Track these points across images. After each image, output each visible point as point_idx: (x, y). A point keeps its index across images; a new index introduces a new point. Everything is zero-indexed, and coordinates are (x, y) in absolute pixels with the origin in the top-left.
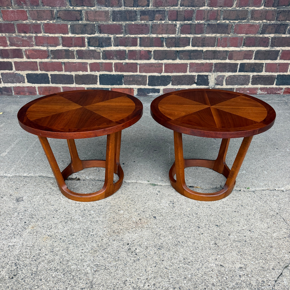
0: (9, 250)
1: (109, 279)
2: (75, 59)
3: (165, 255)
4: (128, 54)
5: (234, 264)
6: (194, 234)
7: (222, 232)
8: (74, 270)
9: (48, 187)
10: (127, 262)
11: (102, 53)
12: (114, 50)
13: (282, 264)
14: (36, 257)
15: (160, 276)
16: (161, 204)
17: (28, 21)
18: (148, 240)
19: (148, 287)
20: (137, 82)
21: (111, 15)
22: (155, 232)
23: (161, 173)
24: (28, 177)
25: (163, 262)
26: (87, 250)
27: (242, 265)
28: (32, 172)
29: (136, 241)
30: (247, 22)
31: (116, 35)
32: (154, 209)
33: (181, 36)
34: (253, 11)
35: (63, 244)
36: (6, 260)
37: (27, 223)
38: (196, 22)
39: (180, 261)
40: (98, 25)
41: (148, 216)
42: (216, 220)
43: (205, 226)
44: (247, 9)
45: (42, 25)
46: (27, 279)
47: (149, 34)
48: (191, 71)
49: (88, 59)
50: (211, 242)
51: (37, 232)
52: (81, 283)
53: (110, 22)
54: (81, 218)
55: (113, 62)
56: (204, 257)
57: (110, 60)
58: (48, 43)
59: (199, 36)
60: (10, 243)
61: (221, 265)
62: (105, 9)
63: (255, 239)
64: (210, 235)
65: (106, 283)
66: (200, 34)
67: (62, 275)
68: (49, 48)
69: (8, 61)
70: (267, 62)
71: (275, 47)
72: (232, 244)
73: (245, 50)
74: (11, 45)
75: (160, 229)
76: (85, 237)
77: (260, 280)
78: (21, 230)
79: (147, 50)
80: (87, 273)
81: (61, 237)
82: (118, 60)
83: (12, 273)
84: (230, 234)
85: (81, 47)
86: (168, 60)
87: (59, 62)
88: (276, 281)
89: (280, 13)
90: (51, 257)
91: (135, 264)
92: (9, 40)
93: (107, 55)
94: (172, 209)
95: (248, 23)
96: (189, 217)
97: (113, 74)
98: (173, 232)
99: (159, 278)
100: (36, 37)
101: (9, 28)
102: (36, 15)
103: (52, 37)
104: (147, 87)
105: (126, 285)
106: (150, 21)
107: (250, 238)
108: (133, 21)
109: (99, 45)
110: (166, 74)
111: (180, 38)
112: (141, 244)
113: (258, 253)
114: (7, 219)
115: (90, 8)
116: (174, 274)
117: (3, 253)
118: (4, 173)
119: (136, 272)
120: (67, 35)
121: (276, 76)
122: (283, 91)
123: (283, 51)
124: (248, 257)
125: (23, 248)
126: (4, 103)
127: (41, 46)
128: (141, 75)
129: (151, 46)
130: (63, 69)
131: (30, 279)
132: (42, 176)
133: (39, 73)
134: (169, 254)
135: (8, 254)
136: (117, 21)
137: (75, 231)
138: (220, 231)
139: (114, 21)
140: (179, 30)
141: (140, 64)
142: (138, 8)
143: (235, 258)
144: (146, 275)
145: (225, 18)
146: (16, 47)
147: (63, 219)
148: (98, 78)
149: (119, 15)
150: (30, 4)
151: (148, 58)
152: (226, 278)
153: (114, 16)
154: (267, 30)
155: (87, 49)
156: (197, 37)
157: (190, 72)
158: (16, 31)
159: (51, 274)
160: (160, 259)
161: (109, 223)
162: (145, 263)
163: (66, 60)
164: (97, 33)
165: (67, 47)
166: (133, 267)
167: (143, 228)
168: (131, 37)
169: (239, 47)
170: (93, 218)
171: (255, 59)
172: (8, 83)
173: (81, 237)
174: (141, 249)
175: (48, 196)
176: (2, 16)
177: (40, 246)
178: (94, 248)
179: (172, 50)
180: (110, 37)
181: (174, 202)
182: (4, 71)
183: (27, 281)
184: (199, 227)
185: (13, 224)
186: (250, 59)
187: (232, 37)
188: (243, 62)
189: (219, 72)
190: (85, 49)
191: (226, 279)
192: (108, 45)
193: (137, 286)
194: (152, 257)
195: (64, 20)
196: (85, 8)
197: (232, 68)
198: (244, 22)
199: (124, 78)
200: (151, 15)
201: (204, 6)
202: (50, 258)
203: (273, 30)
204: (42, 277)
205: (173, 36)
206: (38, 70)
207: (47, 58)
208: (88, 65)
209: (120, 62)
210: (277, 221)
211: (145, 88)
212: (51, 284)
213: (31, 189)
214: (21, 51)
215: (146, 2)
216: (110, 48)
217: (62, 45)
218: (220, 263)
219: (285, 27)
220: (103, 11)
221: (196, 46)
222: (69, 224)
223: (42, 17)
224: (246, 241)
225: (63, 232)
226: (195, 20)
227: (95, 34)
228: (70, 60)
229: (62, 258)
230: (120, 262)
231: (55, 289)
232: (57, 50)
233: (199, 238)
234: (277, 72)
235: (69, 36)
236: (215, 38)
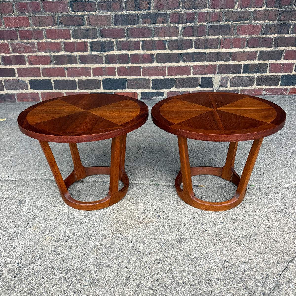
0: (12, 250)
1: (112, 276)
2: (78, 64)
3: (169, 252)
4: (131, 58)
5: (239, 259)
6: (198, 231)
7: (226, 228)
8: (76, 268)
9: (51, 190)
10: (130, 260)
11: (105, 58)
12: (117, 54)
13: (287, 258)
14: (39, 256)
15: (164, 272)
16: (165, 203)
17: (30, 28)
18: (152, 237)
19: (151, 283)
20: (140, 86)
21: (113, 19)
22: (158, 230)
23: (166, 173)
24: (31, 180)
25: (167, 258)
26: (90, 249)
27: (246, 260)
28: (35, 175)
29: (139, 239)
30: (250, 23)
31: (118, 39)
32: (158, 208)
33: (183, 38)
34: (255, 12)
35: (66, 244)
36: (9, 260)
37: (30, 224)
38: (198, 24)
39: (184, 258)
40: (100, 29)
41: (151, 215)
42: (221, 218)
43: (209, 223)
44: (249, 9)
45: (44, 31)
46: (29, 277)
47: (151, 38)
48: (194, 74)
49: (91, 64)
50: (215, 238)
51: (39, 233)
52: (83, 281)
53: (112, 27)
54: (84, 218)
55: (116, 66)
56: (208, 253)
57: (113, 64)
58: (50, 49)
59: (202, 38)
60: (13, 244)
61: (225, 260)
62: (107, 13)
63: (260, 234)
64: (214, 231)
65: (109, 280)
66: (203, 36)
67: (65, 273)
68: (51, 54)
69: (10, 68)
70: (271, 63)
71: (279, 48)
72: (237, 240)
73: (248, 51)
74: (14, 52)
75: (163, 227)
76: (89, 236)
77: (265, 274)
78: (24, 231)
79: (150, 53)
80: (90, 271)
81: (64, 236)
82: (121, 64)
83: (14, 272)
84: (234, 230)
85: (83, 52)
86: (171, 63)
87: (62, 67)
88: (281, 275)
89: (283, 13)
91: (139, 261)
92: (12, 46)
93: (110, 60)
94: (176, 208)
95: (251, 24)
96: (193, 215)
97: (116, 78)
98: (177, 230)
99: (162, 274)
101: (11, 35)
102: (38, 21)
103: (54, 43)
104: (151, 90)
105: (129, 282)
106: (152, 24)
107: (255, 234)
108: (135, 25)
109: (102, 49)
110: (169, 77)
111: (182, 41)
112: (145, 242)
113: (263, 248)
114: (10, 221)
115: (91, 13)
116: (177, 270)
117: (5, 253)
118: (7, 177)
119: (140, 269)
120: (69, 41)
121: (281, 76)
122: (288, 91)
123: (286, 50)
124: (252, 252)
125: (25, 248)
126: (7, 110)
127: (44, 52)
128: (144, 78)
129: (153, 50)
130: (66, 74)
131: (33, 277)
132: (45, 179)
133: (42, 79)
134: (173, 251)
135: (11, 254)
136: (119, 25)
137: (78, 231)
138: (225, 227)
139: (116, 25)
140: (182, 33)
141: (143, 68)
142: (140, 12)
143: (239, 253)
144: (149, 271)
145: (227, 19)
146: (19, 53)
147: (66, 220)
148: (102, 83)
149: (120, 19)
150: (32, 10)
151: (151, 61)
152: (230, 272)
153: (116, 20)
154: (270, 30)
155: (90, 53)
156: (200, 39)
157: (194, 75)
158: (19, 38)
159: (54, 272)
160: (164, 256)
161: (113, 222)
162: (148, 260)
163: (68, 66)
164: (100, 37)
165: (69, 53)
166: (137, 264)
167: (147, 227)
168: (133, 41)
169: (242, 48)
170: (96, 218)
171: (258, 60)
172: (11, 90)
173: (84, 236)
174: (145, 246)
175: (51, 198)
176: (4, 23)
177: (43, 246)
178: (97, 247)
179: (175, 53)
180: (112, 41)
181: (178, 201)
182: (7, 78)
183: (30, 279)
184: (203, 225)
185: (15, 226)
186: (253, 60)
187: (235, 38)
188: (247, 63)
189: (222, 74)
190: (87, 54)
191: (231, 274)
192: (111, 49)
193: (140, 282)
194: (156, 254)
195: (66, 25)
196: (87, 13)
197: (236, 69)
198: (246, 23)
199: (127, 82)
200: (153, 18)
201: (206, 8)
202: (53, 257)
203: (276, 30)
204: (45, 276)
205: (176, 38)
206: (41, 76)
207: (50, 63)
208: (91, 69)
209: (123, 66)
210: (282, 217)
211: (148, 92)
212: (54, 282)
213: (34, 192)
214: (23, 57)
215: (148, 5)
216: (113, 52)
217: (65, 51)
218: (225, 259)
219: (287, 27)
220: (105, 16)
221: (199, 49)
222: (72, 224)
223: (44, 23)
224: (250, 237)
225: (65, 232)
226: (197, 22)
227: (97, 38)
228: (73, 65)
229: (65, 257)
230: (123, 260)
231: (58, 287)
232: (59, 55)
233: (203, 234)
234: (281, 72)
235: (71, 42)
236: (218, 39)
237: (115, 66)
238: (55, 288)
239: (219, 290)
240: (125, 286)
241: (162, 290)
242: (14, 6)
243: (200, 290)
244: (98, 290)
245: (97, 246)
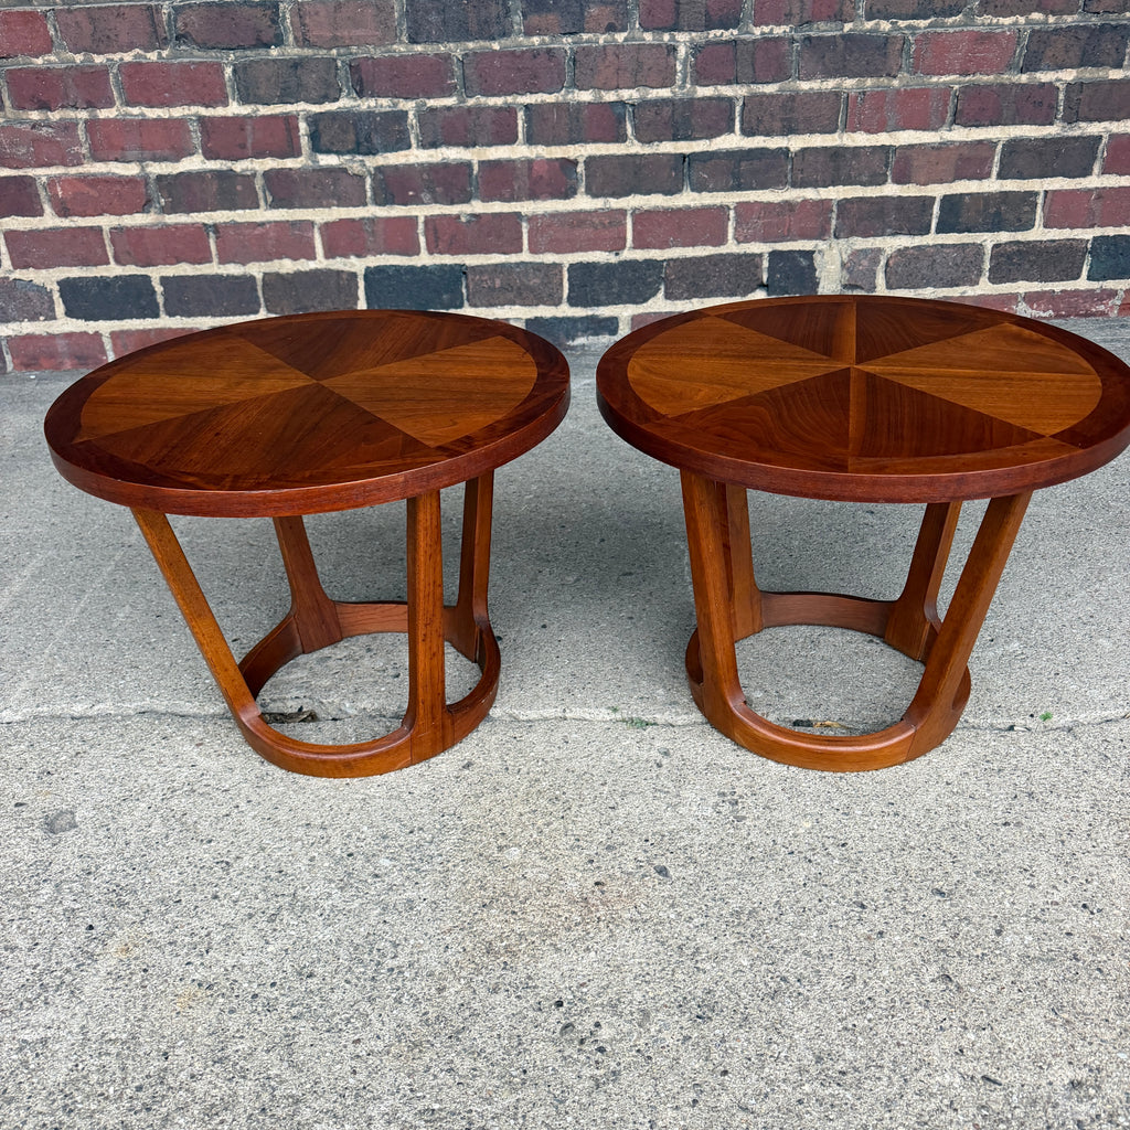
0: (25, 1063)
2: (262, 209)
3: (732, 1044)
4: (479, 180)
5: (1045, 1067)
6: (845, 940)
7: (966, 919)
9: (180, 762)
10: (562, 1092)
11: (373, 180)
12: (422, 165)
14: (151, 1091)
16: (682, 810)
17: (53, 58)
18: (647, 978)
20: (521, 294)
21: (400, 16)
22: (671, 942)
23: (666, 668)
24: (93, 719)
25: (726, 1078)
26: (379, 1042)
27: (1078, 1071)
28: (108, 695)
29: (593, 988)
30: (966, 25)
31: (427, 101)
32: (654, 834)
33: (695, 92)
35: (267, 1022)
37: (100, 927)
38: (757, 31)
39: (801, 1071)
40: (351, 61)
41: (630, 867)
42: (932, 870)
43: (887, 898)
45: (115, 71)
47: (563, 92)
48: (742, 238)
49: (313, 207)
50: (924, 970)
51: (145, 971)
53: (401, 49)
54: (337, 894)
55: (421, 212)
56: (905, 1043)
57: (405, 205)
58: (142, 148)
59: (771, 89)
60: (27, 1031)
61: (986, 1078)
63: (1115, 943)
64: (916, 936)
66: (774, 81)
68: (149, 170)
70: (1051, 188)
71: (1083, 124)
72: (1019, 974)
73: (961, 142)
75: (691, 926)
76: (365, 980)
78: (75, 964)
79: (559, 156)
81: (255, 985)
82: (438, 206)
84: (1001, 926)
85: (283, 156)
86: (645, 195)
87: (193, 224)
90: (216, 1087)
91: (602, 1097)
93: (394, 186)
94: (732, 831)
95: (971, 28)
96: (810, 861)
97: (419, 265)
98: (752, 936)
100: (91, 125)
102: (87, 28)
103: (158, 120)
104: (565, 311)
106: (564, 34)
107: (1091, 941)
108: (494, 39)
109: (358, 144)
110: (640, 255)
111: (691, 102)
112: (618, 1000)
114: (9, 917)
120: (219, 111)
121: (1088, 241)
122: (1119, 303)
123: (1112, 136)
124: (1097, 1030)
125: (86, 1049)
127: (116, 160)
128: (538, 261)
129: (572, 142)
130: (210, 252)
132: (151, 712)
133: (114, 275)
134: (748, 1040)
135: (22, 1086)
136: (428, 40)
137: (315, 956)
138: (957, 915)
139: (417, 43)
140: (689, 69)
141: (532, 219)
143: (1043, 1039)
145: (874, 10)
146: (11, 167)
147: (256, 904)
148: (361, 284)
149: (433, 18)
151: (563, 190)
153: (416, 21)
154: (1049, 53)
155: (310, 163)
156: (764, 95)
157: (739, 243)
158: (7, 103)
160: (711, 1067)
161: (465, 909)
162: (645, 1092)
163: (221, 216)
164: (349, 94)
165: (224, 162)
166: (596, 1111)
167: (617, 926)
168: (489, 107)
169: (935, 129)
170: (391, 889)
171: (1001, 176)
173: (348, 982)
174: (621, 1021)
175: (183, 800)
177: (164, 1037)
178: (407, 1032)
179: (663, 154)
180: (402, 111)
181: (735, 797)
184: (863, 906)
185: (34, 939)
186: (980, 178)
187: (905, 90)
188: (955, 193)
189: (856, 238)
190: (299, 166)
192: (397, 143)
194: (676, 1060)
195: (205, 46)
197: (911, 216)
198: (952, 26)
199: (467, 278)
200: (570, 10)
202: (214, 1092)
203: (1071, 54)
205: (665, 93)
206: (108, 263)
207: (144, 208)
208: (316, 230)
209: (447, 212)
211: (555, 318)
213: (107, 772)
214: (31, 185)
216: (406, 156)
217: (204, 154)
218: (982, 1069)
219: (1119, 38)
220: (369, 3)
221: (761, 135)
222: (288, 925)
223: (113, 37)
224: (1076, 957)
225: (261, 963)
226: (751, 25)
227: (336, 100)
228: (239, 215)
229: (270, 1090)
230: (530, 1093)
232: (182, 173)
233: (870, 954)
234: (1092, 226)
235: (230, 115)
236: (836, 94)
237: (414, 213)
245: (409, 1027)
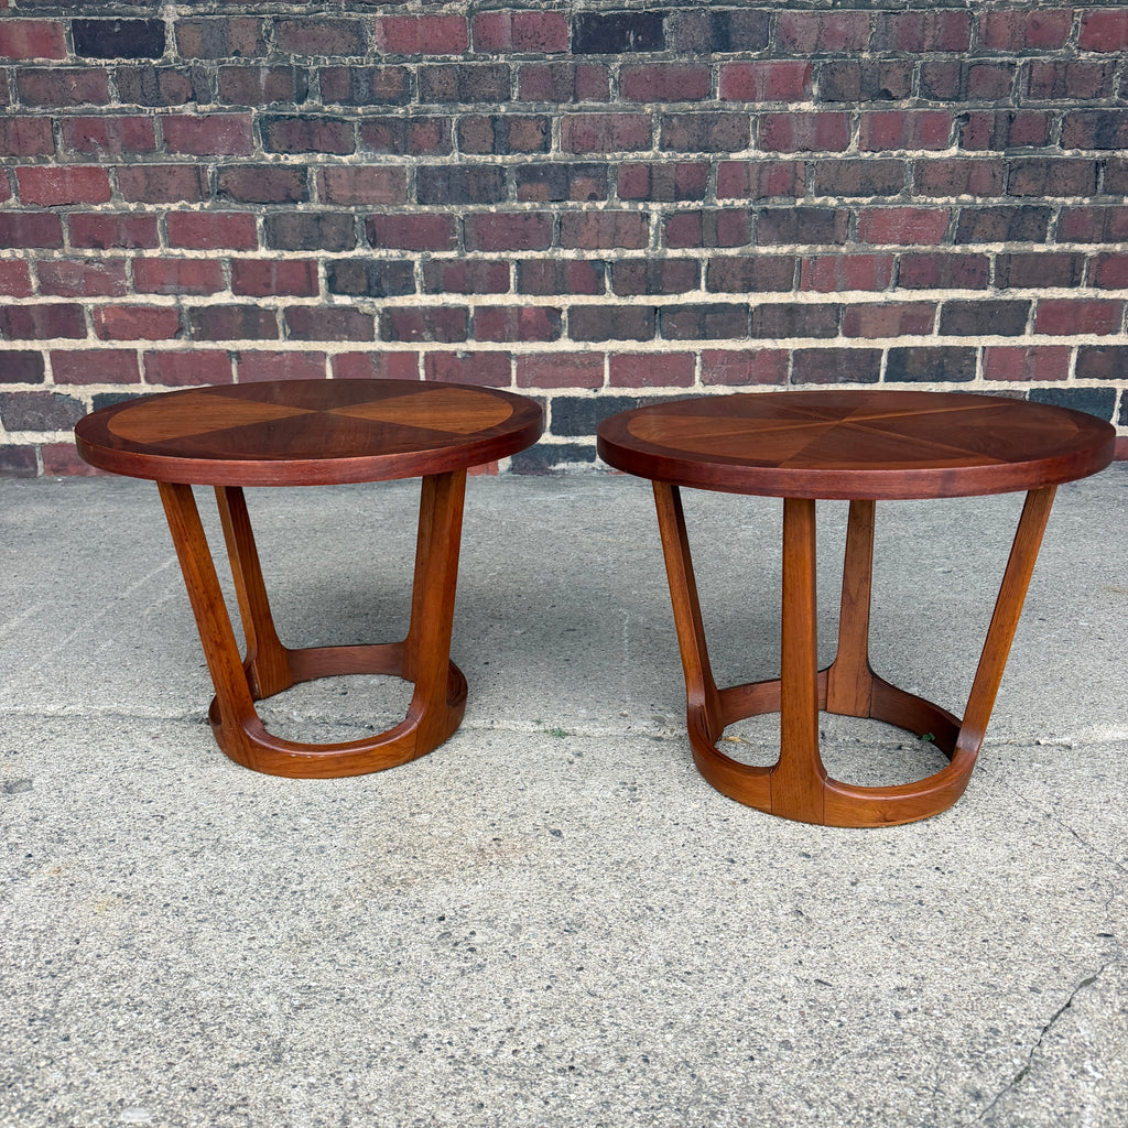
1: (354, 1032)
2: (280, 340)
3: (592, 950)
4: (475, 322)
5: (874, 975)
6: (712, 884)
7: (825, 874)
8: (208, 1005)
9: (135, 748)
10: (430, 977)
11: (381, 319)
12: (425, 307)
13: (1071, 975)
14: (59, 964)
15: (567, 1019)
16: (584, 793)
17: (110, 206)
18: (526, 903)
19: (512, 1057)
21: (411, 181)
22: (552, 880)
23: (592, 696)
24: (64, 718)
25: (581, 972)
26: (272, 940)
27: (904, 979)
28: (80, 700)
29: (475, 909)
30: (904, 203)
31: (431, 254)
32: (554, 808)
33: (666, 253)
34: (921, 164)
35: (175, 923)
37: (38, 856)
38: (720, 203)
39: (651, 971)
40: (366, 217)
41: (529, 829)
42: (803, 839)
43: (757, 857)
44: (899, 156)
45: (162, 218)
47: (550, 250)
48: (707, 381)
49: (327, 340)
50: (779, 907)
51: (72, 885)
52: (232, 1049)
53: (410, 208)
54: (256, 840)
55: (422, 348)
56: (750, 955)
57: (409, 342)
58: (179, 283)
59: (732, 252)
61: (818, 981)
62: (391, 162)
63: (959, 894)
64: (777, 884)
65: (337, 1046)
66: (735, 246)
67: (156, 1021)
68: (183, 302)
69: (27, 349)
70: (988, 344)
71: (1013, 290)
72: (866, 912)
73: (904, 302)
74: (44, 291)
75: (574, 869)
76: (269, 898)
77: (980, 1027)
78: (10, 879)
79: (545, 304)
80: (264, 1014)
81: (168, 898)
82: (437, 343)
84: (857, 880)
85: (302, 295)
86: (621, 340)
87: (218, 350)
88: (1046, 1029)
89: (1019, 168)
90: (118, 963)
91: (465, 981)
92: (38, 272)
93: (399, 325)
94: (626, 808)
95: (908, 206)
96: (692, 830)
98: (628, 878)
99: (560, 1028)
100: (138, 263)
101: (40, 232)
102: (143, 181)
103: (196, 261)
104: (548, 438)
105: (421, 1052)
106: (553, 201)
107: (938, 892)
108: (491, 203)
109: (369, 287)
110: (616, 392)
111: (662, 262)
112: (496, 918)
113: (972, 938)
115: (336, 157)
116: (622, 1013)
119: (468, 1008)
120: (250, 255)
121: (1025, 392)
123: (1040, 301)
124: (929, 952)
127: (156, 293)
129: (558, 293)
130: (232, 376)
131: (23, 1036)
133: (144, 391)
134: (607, 948)
136: (435, 202)
137: (227, 881)
138: (818, 871)
139: (424, 204)
140: (660, 234)
141: (520, 357)
142: (510, 157)
143: (877, 956)
144: (507, 1017)
145: (823, 188)
146: (63, 296)
147: (182, 845)
149: (439, 183)
150: (122, 146)
151: (549, 333)
152: (839, 1021)
153: (424, 186)
154: (979, 228)
155: (326, 302)
156: (726, 257)
157: (705, 385)
158: (67, 242)
159: (111, 1018)
160: (569, 964)
161: (371, 854)
162: (505, 979)
163: (244, 345)
164: (363, 244)
165: (250, 298)
166: (457, 991)
167: (507, 868)
168: (485, 261)
169: (881, 291)
170: (307, 839)
171: (941, 333)
172: (24, 430)
173: (253, 899)
174: (495, 932)
175: (132, 774)
176: (17, 187)
177: (78, 929)
178: (299, 935)
179: (637, 306)
180: (409, 261)
181: (635, 786)
182: (10, 385)
183: (9, 1043)
184: (733, 861)
186: (923, 334)
187: (852, 256)
188: (900, 346)
189: (810, 384)
190: (316, 304)
191: (841, 1026)
192: (404, 288)
193: (468, 1053)
194: (538, 959)
195: (241, 201)
196: (319, 157)
197: (862, 366)
198: (891, 203)
200: (558, 181)
201: (747, 147)
202: (114, 967)
203: (999, 230)
204: (73, 1029)
205: (639, 253)
206: (139, 381)
207: (176, 335)
208: (328, 360)
209: (445, 349)
210: (1046, 840)
212: (108, 1052)
213: (68, 754)
214: (79, 312)
215: (539, 136)
216: (411, 299)
217: (233, 290)
218: (817, 975)
219: (1040, 218)
220: (384, 169)
221: (723, 291)
222: (208, 859)
223: (164, 191)
224: (921, 903)
225: (177, 884)
226: (715, 198)
227: (353, 249)
228: (260, 344)
229: (166, 968)
230: (401, 977)
231: (123, 1069)
232: (211, 306)
233: (733, 894)
234: (1028, 379)
235: (259, 258)
236: (791, 258)
237: (416, 349)
238: (109, 1072)
239: (792, 1082)
240: (402, 1067)
241: (557, 1083)
242: (57, 128)
243: (714, 1083)
244: (291, 1082)
245: (301, 931)
